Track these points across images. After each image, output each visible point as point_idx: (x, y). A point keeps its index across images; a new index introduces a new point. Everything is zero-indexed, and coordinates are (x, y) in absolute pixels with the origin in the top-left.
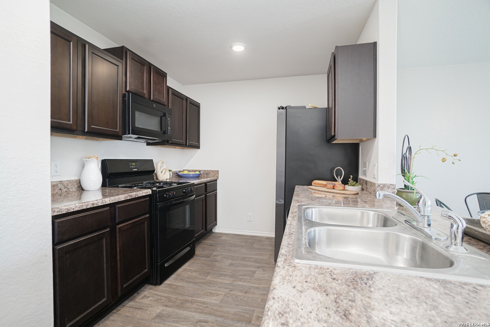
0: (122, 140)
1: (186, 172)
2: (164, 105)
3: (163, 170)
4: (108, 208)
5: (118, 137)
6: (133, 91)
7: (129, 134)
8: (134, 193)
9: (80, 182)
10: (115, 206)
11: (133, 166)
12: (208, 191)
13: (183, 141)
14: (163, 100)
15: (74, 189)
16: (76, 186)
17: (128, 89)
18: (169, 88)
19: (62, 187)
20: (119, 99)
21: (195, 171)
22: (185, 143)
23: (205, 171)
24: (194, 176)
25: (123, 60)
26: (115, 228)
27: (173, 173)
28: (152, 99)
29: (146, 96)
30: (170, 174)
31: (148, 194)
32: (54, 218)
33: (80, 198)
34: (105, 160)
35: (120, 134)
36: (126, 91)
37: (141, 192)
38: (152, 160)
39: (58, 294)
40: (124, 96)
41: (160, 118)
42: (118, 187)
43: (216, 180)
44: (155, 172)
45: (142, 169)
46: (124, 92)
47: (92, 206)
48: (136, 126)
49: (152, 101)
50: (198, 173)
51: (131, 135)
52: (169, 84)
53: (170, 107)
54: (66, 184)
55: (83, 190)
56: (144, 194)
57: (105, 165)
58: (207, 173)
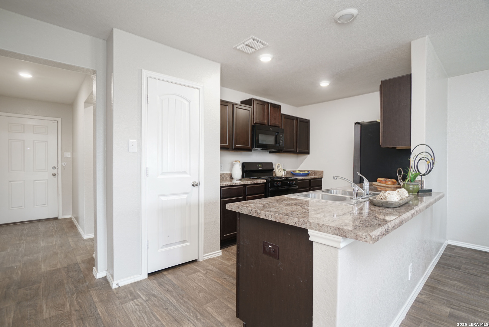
0: (251, 151)
1: (297, 172)
2: (279, 127)
3: (279, 169)
4: (242, 187)
5: (249, 150)
6: (258, 122)
7: (255, 148)
8: (256, 181)
9: (231, 175)
10: (246, 186)
11: (260, 166)
12: (312, 185)
13: (294, 149)
14: (278, 123)
15: (228, 178)
16: (230, 176)
17: (255, 122)
18: (282, 115)
19: (224, 177)
20: (250, 129)
21: (304, 171)
22: (295, 151)
23: (313, 171)
24: (304, 174)
25: (252, 106)
26: (246, 197)
27: (287, 172)
28: (270, 124)
29: (266, 123)
30: (285, 172)
31: (264, 182)
32: (221, 187)
33: (231, 181)
34: (244, 163)
35: (251, 148)
36: (254, 123)
37: (260, 181)
38: (272, 163)
39: (222, 220)
40: (253, 126)
41: (275, 136)
42: (250, 178)
43: (321, 178)
44: (274, 171)
45: (265, 168)
46: (253, 124)
47: (235, 185)
48: (259, 143)
49: (270, 126)
50: (307, 172)
51: (256, 148)
52: (282, 112)
53: (283, 128)
54: (225, 175)
55: (233, 178)
56: (261, 182)
57: (244, 165)
58: (315, 173)
